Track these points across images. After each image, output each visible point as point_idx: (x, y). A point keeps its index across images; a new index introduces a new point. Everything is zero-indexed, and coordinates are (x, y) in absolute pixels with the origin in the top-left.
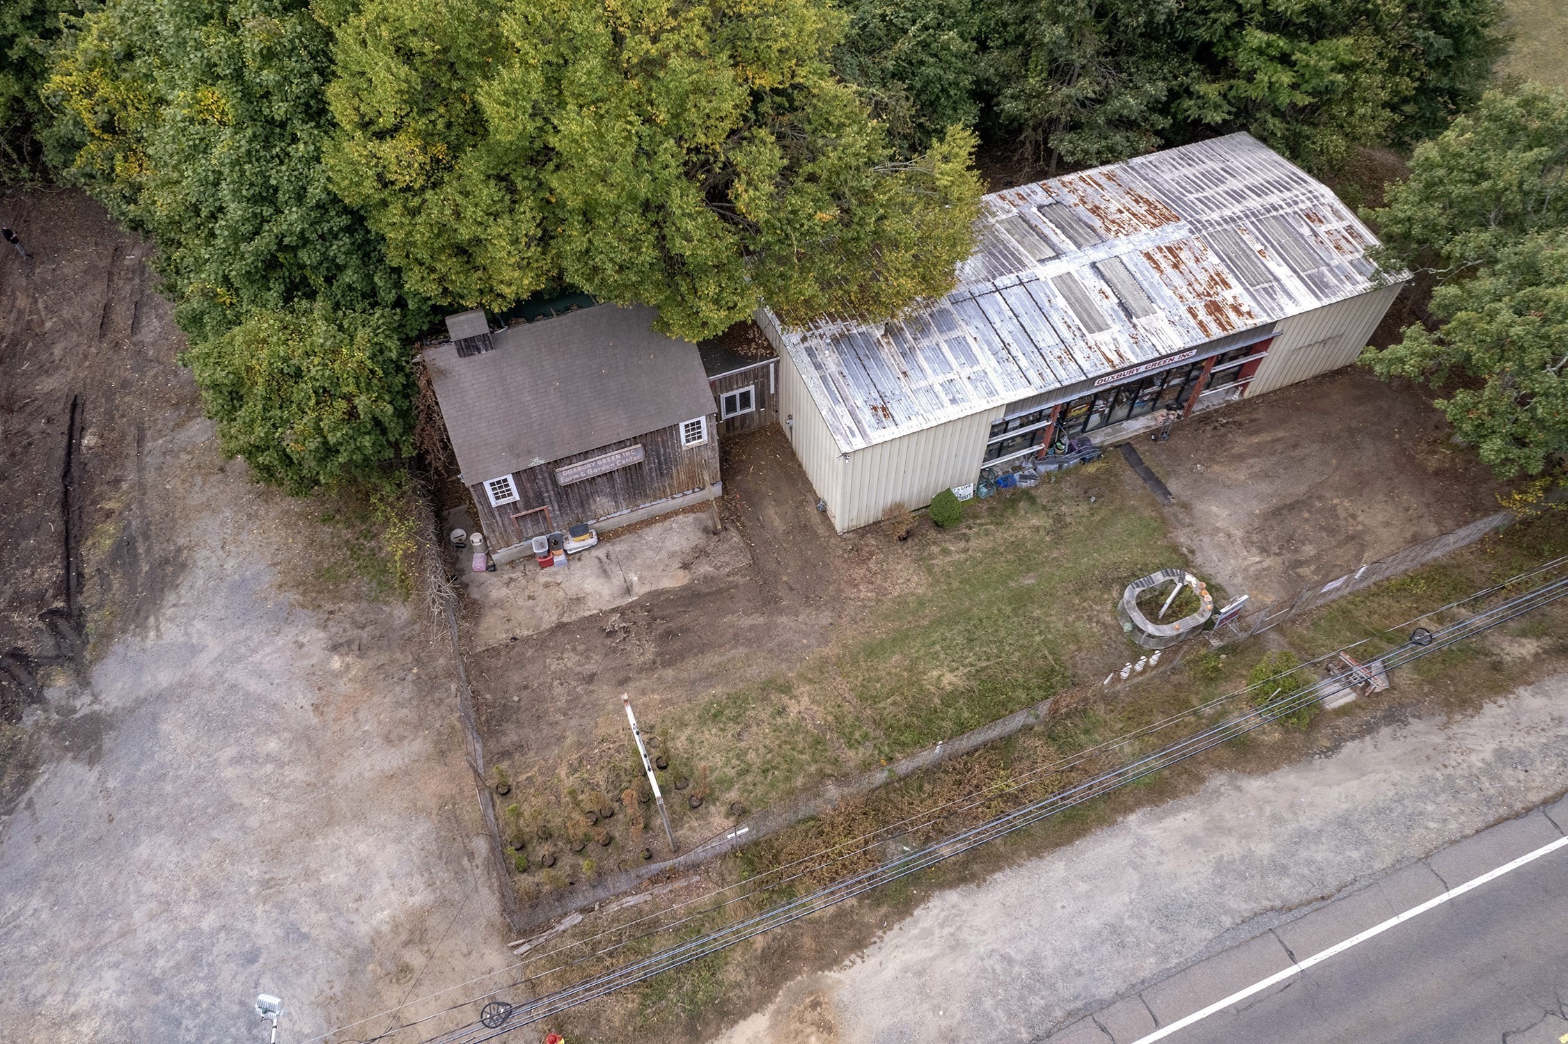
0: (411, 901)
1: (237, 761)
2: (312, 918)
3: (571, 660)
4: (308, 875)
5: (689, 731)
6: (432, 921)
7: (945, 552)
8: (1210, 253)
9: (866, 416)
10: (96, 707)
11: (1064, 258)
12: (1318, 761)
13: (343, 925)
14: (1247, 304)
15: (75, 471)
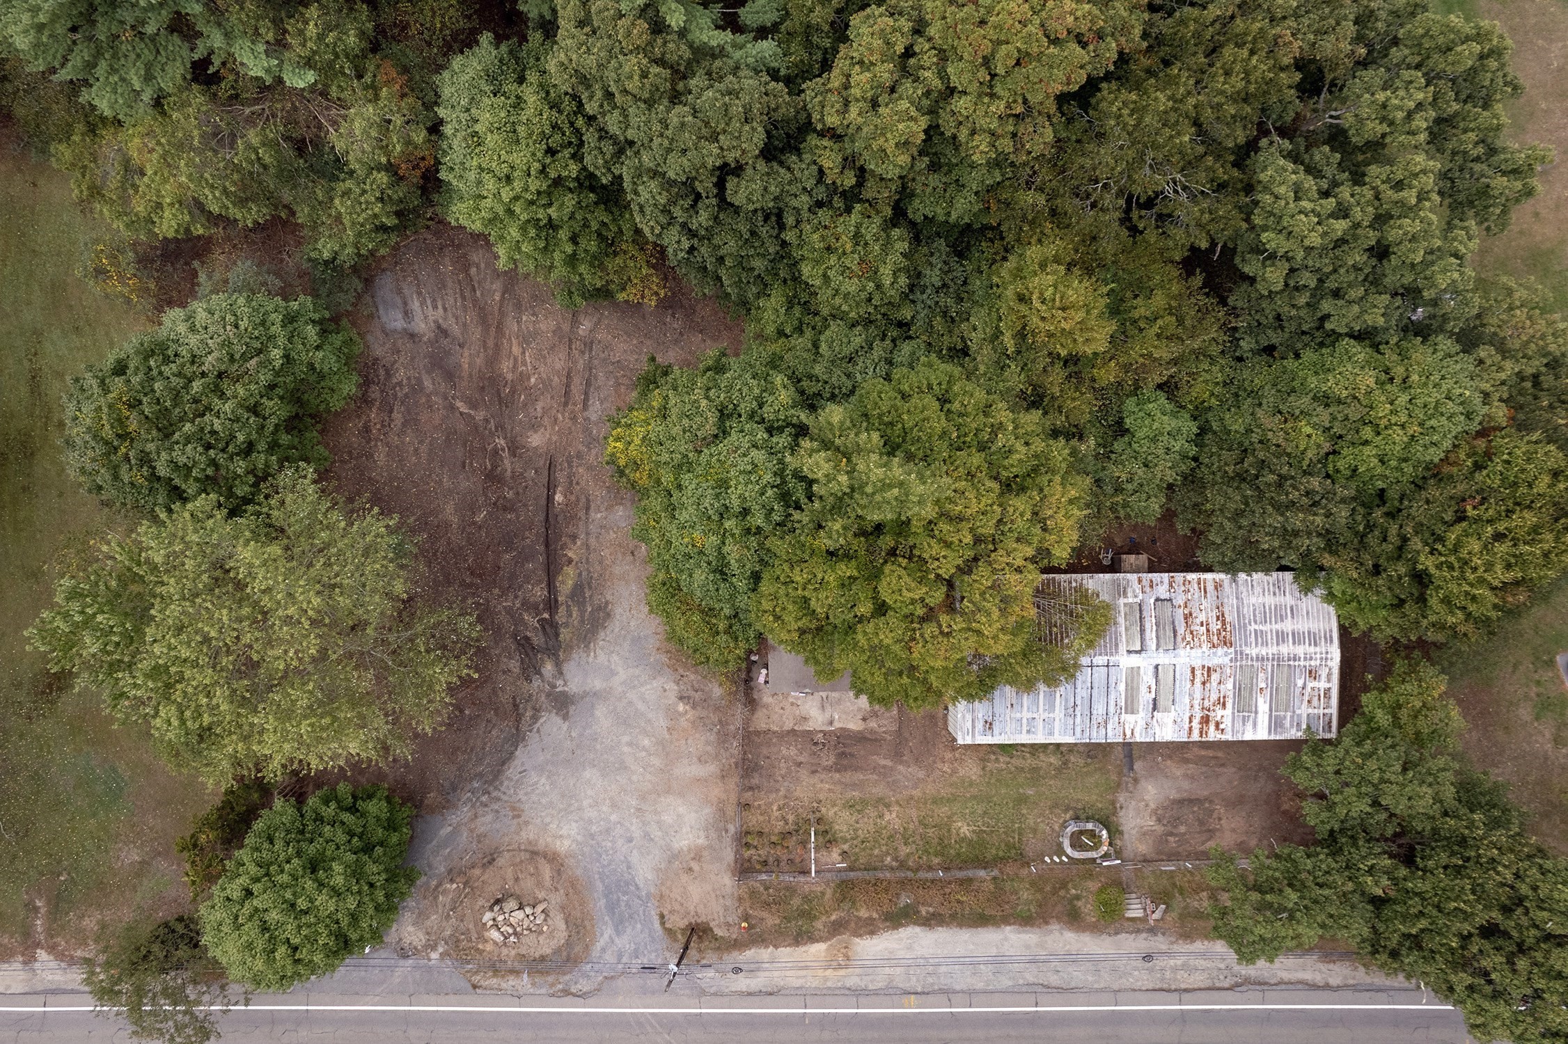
0: (697, 841)
3: (793, 752)
5: (836, 809)
6: (705, 853)
7: (997, 760)
8: (1232, 680)
9: (980, 725)
10: (566, 689)
11: (1143, 654)
13: (668, 840)
14: (1227, 724)
15: (552, 521)
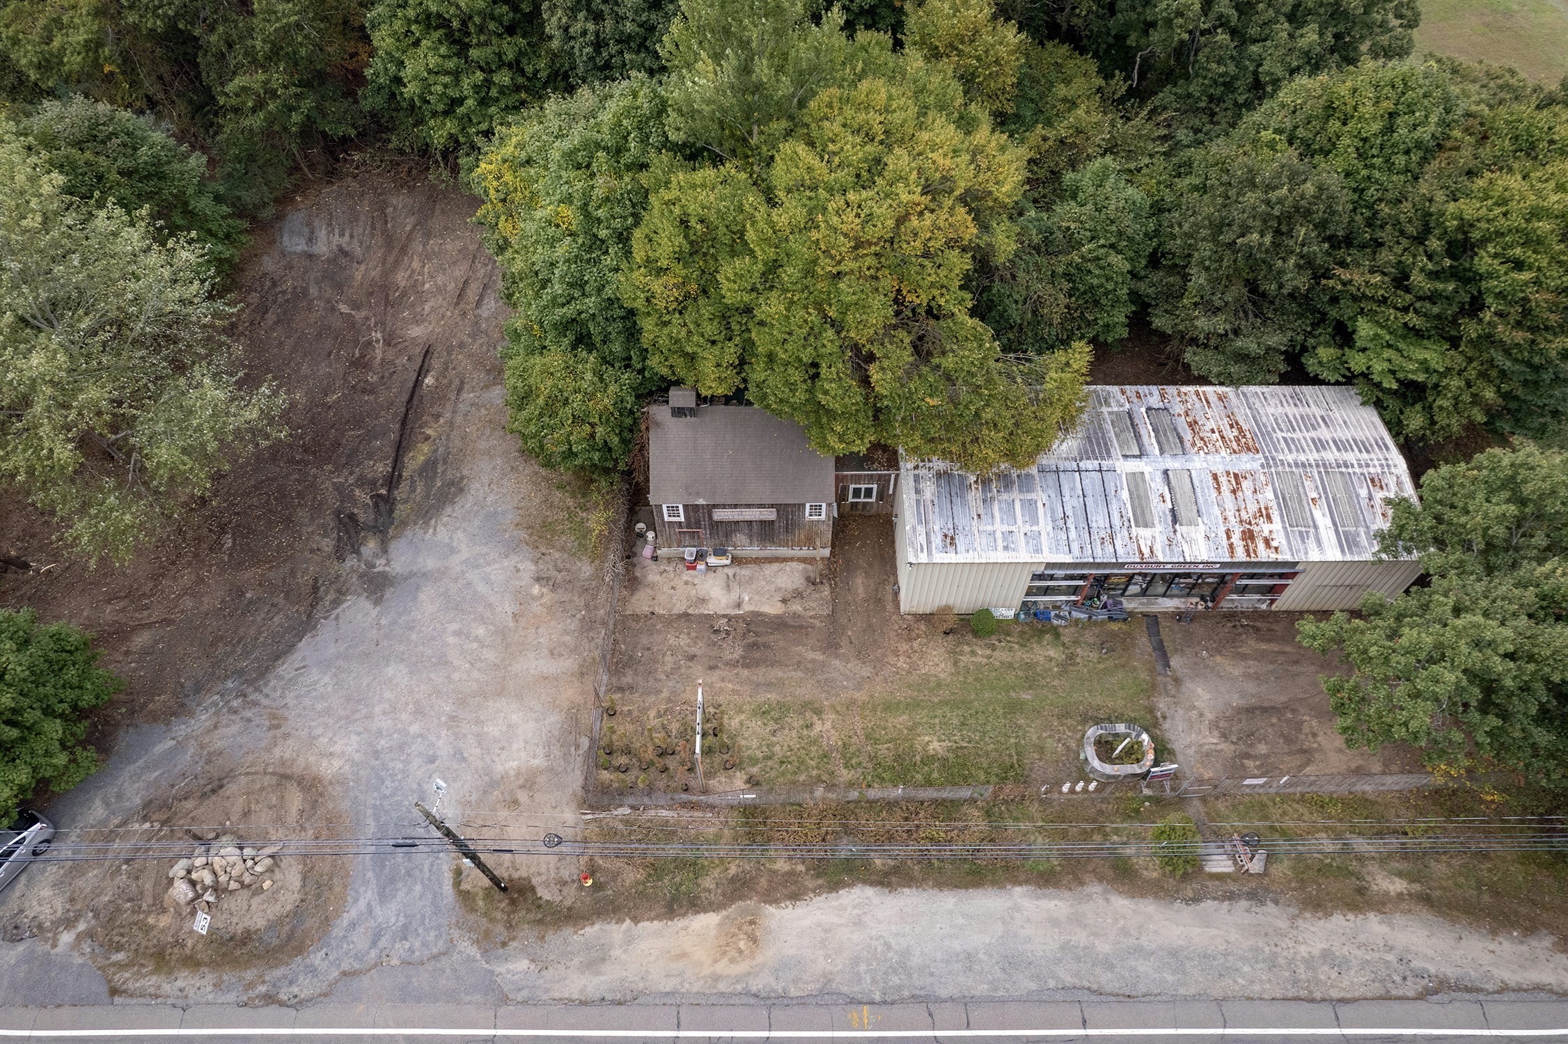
0: (532, 761)
1: (457, 634)
2: (472, 750)
3: (684, 640)
4: (478, 722)
6: (542, 779)
7: (973, 653)
8: (1270, 488)
9: (937, 540)
10: (387, 569)
11: (1145, 459)
12: (1178, 904)
13: (489, 762)
14: (1279, 540)
15: (415, 402)
